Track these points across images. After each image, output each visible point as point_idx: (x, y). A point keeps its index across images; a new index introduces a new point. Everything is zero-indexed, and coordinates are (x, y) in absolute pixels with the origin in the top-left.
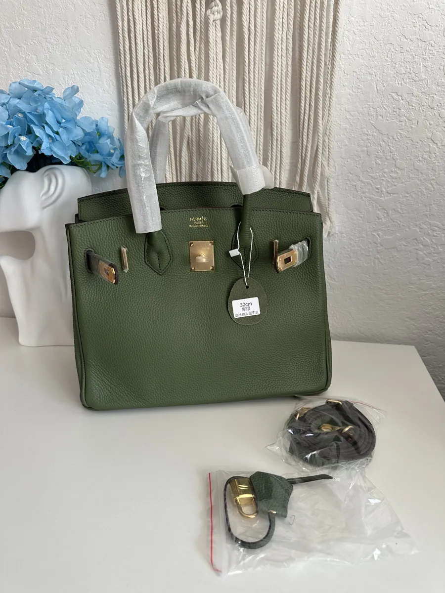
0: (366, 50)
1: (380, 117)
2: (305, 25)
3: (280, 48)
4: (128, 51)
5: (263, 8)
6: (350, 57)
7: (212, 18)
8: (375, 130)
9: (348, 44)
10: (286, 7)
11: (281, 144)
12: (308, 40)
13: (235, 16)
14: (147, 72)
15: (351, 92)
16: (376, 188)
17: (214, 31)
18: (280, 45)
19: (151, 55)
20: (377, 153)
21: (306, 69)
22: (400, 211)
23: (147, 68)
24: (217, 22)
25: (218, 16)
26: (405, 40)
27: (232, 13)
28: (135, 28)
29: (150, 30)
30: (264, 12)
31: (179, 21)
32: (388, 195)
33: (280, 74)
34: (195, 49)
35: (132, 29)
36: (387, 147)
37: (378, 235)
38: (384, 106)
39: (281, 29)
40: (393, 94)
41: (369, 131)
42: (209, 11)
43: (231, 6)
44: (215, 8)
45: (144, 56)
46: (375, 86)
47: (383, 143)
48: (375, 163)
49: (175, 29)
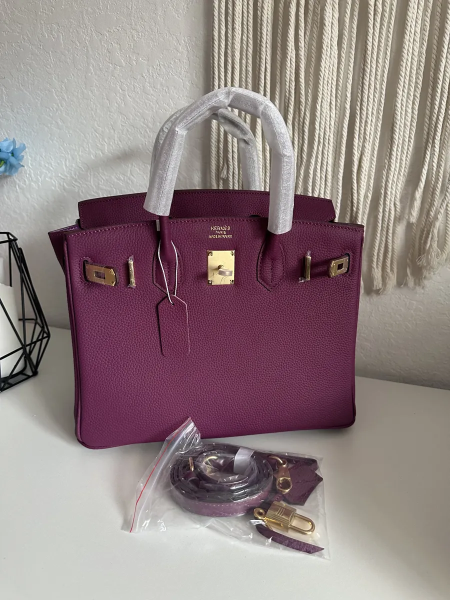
3: (413, 31)
4: (223, 37)
14: (244, 62)
17: (331, 11)
18: (413, 27)
19: (251, 41)
23: (244, 58)
28: (233, 9)
29: (251, 12)
33: (409, 64)
34: (305, 33)
35: (230, 12)
45: (242, 42)
49: (281, 10)
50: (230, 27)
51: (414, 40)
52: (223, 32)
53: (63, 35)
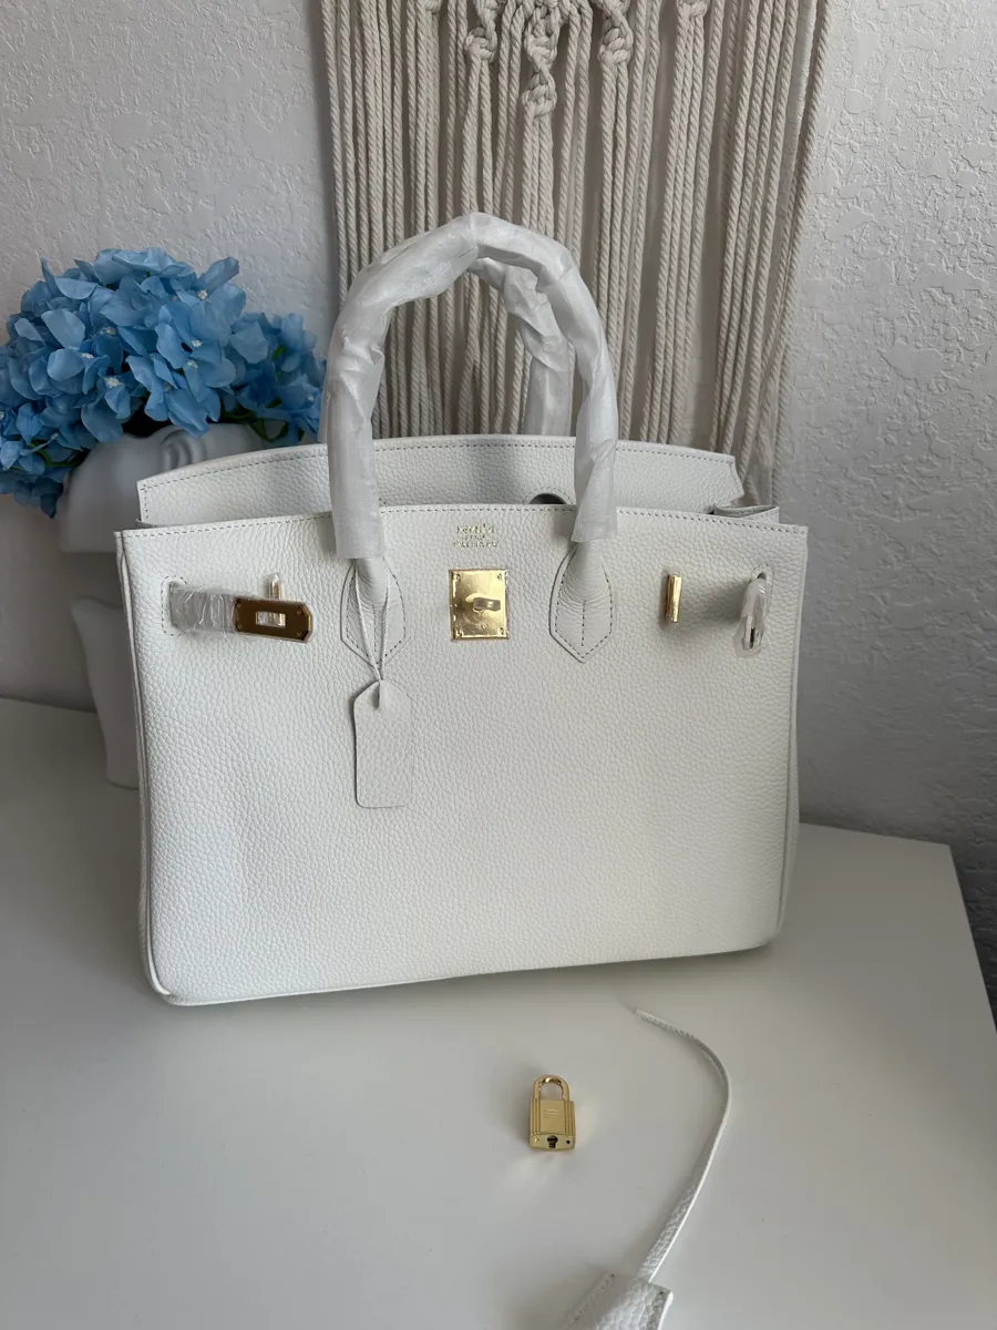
0: (878, 188)
1: (900, 341)
2: (739, 132)
3: (680, 180)
4: (352, 176)
5: (647, 90)
6: (839, 203)
7: (532, 109)
8: (888, 369)
9: (836, 173)
10: (698, 88)
11: (672, 390)
12: (745, 165)
13: (584, 107)
14: (390, 220)
15: (839, 281)
16: (883, 496)
17: (536, 139)
18: (681, 172)
19: (400, 184)
20: (888, 420)
21: (738, 230)
22: (935, 550)
23: (390, 213)
24: (543, 119)
25: (547, 106)
26: (968, 169)
27: (577, 100)
28: (367, 126)
29: (399, 130)
30: (650, 99)
31: (461, 113)
32: (911, 513)
33: (677, 238)
34: (494, 174)
35: (361, 128)
36: (914, 407)
37: (883, 597)
38: (912, 316)
39: (684, 138)
40: (934, 290)
41: (874, 369)
42: (527, 95)
43: (577, 84)
44: (542, 89)
45: (385, 184)
46: (893, 270)
47: (905, 398)
48: (883, 442)
49: (451, 131)
50: (362, 156)
51: (684, 195)
52: (351, 166)
53: (51, 149)
